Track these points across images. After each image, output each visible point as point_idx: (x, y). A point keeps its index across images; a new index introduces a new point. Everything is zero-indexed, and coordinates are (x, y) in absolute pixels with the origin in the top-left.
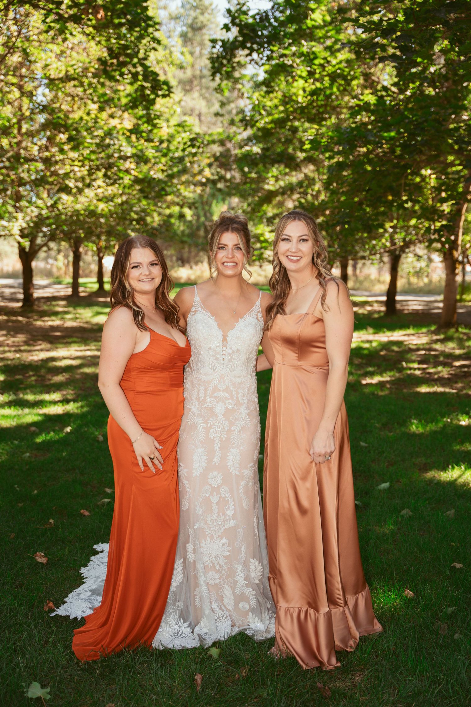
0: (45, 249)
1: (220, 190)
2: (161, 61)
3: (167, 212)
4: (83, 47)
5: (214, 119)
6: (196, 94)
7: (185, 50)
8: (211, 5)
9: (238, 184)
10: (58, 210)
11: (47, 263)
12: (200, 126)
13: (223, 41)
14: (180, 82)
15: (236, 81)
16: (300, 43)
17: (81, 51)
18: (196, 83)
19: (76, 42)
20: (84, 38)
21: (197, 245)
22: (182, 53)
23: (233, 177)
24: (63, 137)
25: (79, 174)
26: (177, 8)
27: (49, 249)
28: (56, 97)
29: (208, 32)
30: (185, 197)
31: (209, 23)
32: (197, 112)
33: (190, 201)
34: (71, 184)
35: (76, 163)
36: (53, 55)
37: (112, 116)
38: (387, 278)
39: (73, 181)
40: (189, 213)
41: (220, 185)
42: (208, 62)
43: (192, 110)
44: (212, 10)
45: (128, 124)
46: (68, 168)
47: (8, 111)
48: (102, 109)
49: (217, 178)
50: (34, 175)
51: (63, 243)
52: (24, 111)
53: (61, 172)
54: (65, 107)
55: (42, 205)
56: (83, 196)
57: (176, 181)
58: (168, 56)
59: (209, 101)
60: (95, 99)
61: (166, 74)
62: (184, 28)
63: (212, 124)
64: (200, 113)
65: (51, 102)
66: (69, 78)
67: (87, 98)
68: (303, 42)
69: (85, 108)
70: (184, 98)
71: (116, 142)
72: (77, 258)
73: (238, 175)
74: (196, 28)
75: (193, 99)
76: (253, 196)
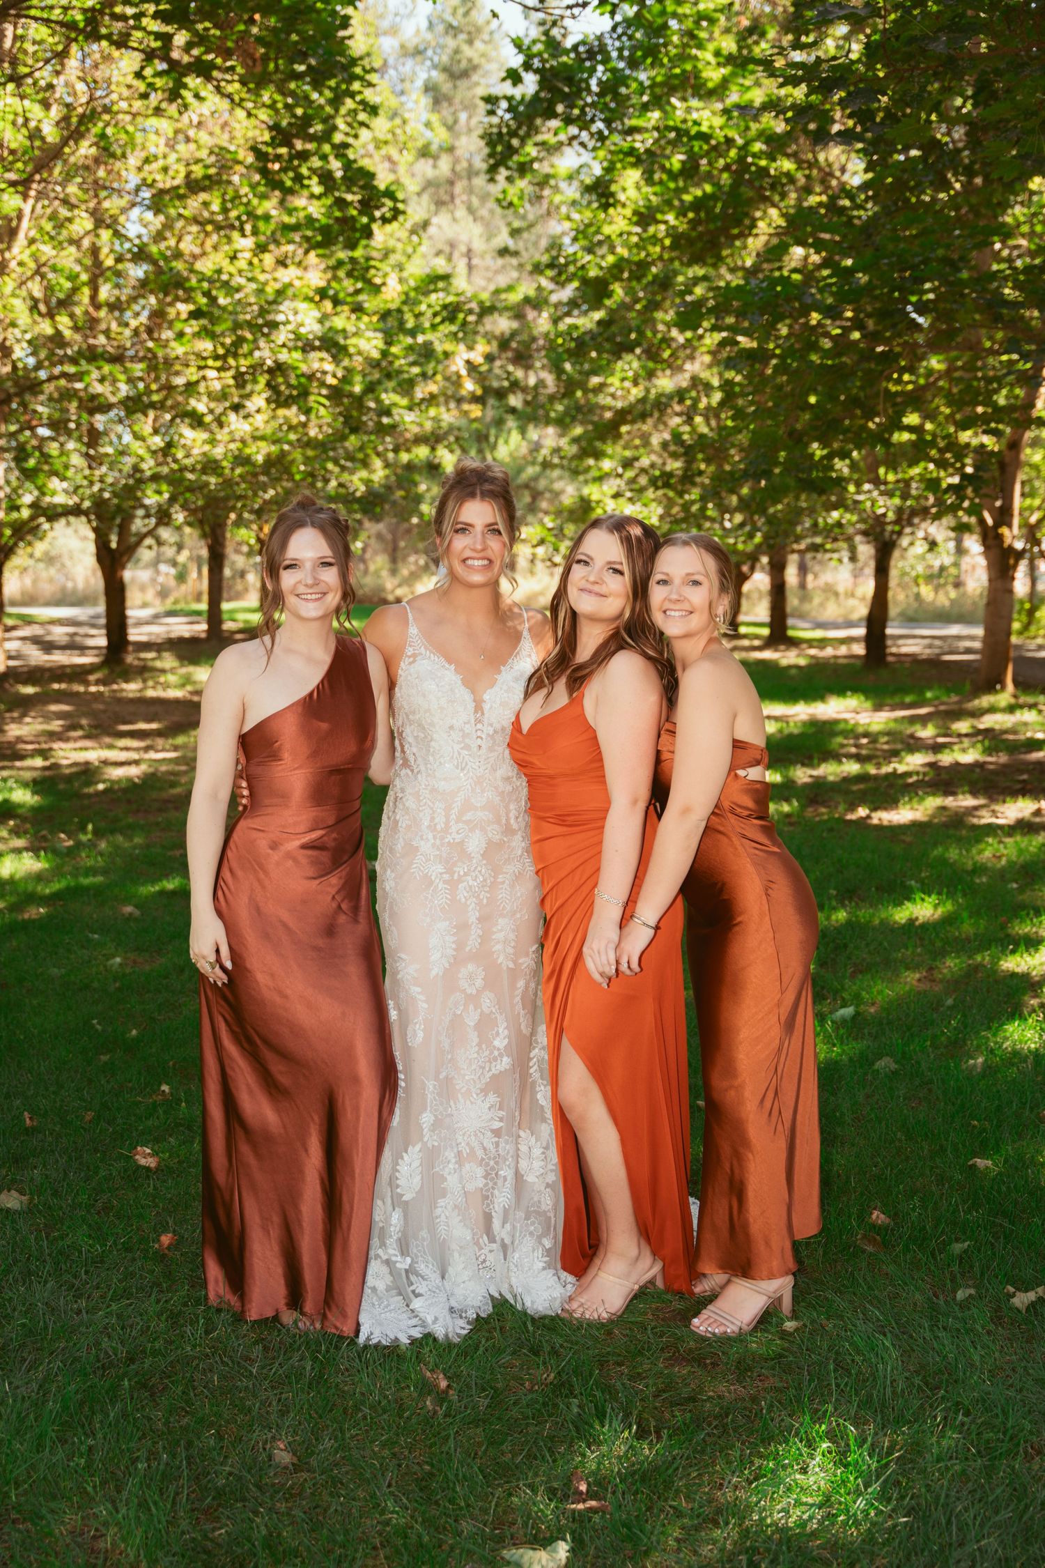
0: (149, 541)
1: (513, 411)
2: (386, 143)
3: (404, 457)
4: (221, 121)
5: (500, 262)
6: (461, 212)
7: (434, 118)
9: (551, 397)
10: (176, 461)
11: (158, 572)
12: (469, 278)
13: (509, 99)
14: (429, 184)
15: (544, 182)
16: (669, 103)
17: (217, 130)
18: (459, 188)
19: (207, 112)
20: (225, 104)
22: (428, 125)
23: (541, 383)
24: (184, 308)
25: (217, 386)
26: (418, 31)
27: (160, 543)
28: (168, 226)
29: (483, 81)
31: (483, 61)
32: (463, 249)
34: (201, 406)
35: (210, 362)
36: (162, 141)
37: (282, 263)
38: (868, 586)
39: (205, 399)
40: (448, 460)
41: (515, 401)
42: (482, 143)
43: (452, 245)
44: (491, 33)
45: (316, 278)
46: (192, 374)
47: (69, 258)
48: (261, 248)
49: (506, 384)
50: (124, 389)
51: (187, 530)
52: (102, 257)
53: (179, 381)
54: (187, 246)
55: (141, 452)
56: (226, 430)
57: (420, 392)
58: (398, 131)
59: (487, 225)
60: (248, 228)
61: (394, 171)
62: (434, 73)
63: (497, 272)
64: (469, 251)
65: (159, 237)
66: (193, 186)
67: (232, 227)
68: (673, 100)
69: (226, 248)
70: (435, 220)
71: (291, 318)
72: (216, 559)
73: (549, 378)
74: (459, 72)
75: (454, 220)
76: (582, 423)
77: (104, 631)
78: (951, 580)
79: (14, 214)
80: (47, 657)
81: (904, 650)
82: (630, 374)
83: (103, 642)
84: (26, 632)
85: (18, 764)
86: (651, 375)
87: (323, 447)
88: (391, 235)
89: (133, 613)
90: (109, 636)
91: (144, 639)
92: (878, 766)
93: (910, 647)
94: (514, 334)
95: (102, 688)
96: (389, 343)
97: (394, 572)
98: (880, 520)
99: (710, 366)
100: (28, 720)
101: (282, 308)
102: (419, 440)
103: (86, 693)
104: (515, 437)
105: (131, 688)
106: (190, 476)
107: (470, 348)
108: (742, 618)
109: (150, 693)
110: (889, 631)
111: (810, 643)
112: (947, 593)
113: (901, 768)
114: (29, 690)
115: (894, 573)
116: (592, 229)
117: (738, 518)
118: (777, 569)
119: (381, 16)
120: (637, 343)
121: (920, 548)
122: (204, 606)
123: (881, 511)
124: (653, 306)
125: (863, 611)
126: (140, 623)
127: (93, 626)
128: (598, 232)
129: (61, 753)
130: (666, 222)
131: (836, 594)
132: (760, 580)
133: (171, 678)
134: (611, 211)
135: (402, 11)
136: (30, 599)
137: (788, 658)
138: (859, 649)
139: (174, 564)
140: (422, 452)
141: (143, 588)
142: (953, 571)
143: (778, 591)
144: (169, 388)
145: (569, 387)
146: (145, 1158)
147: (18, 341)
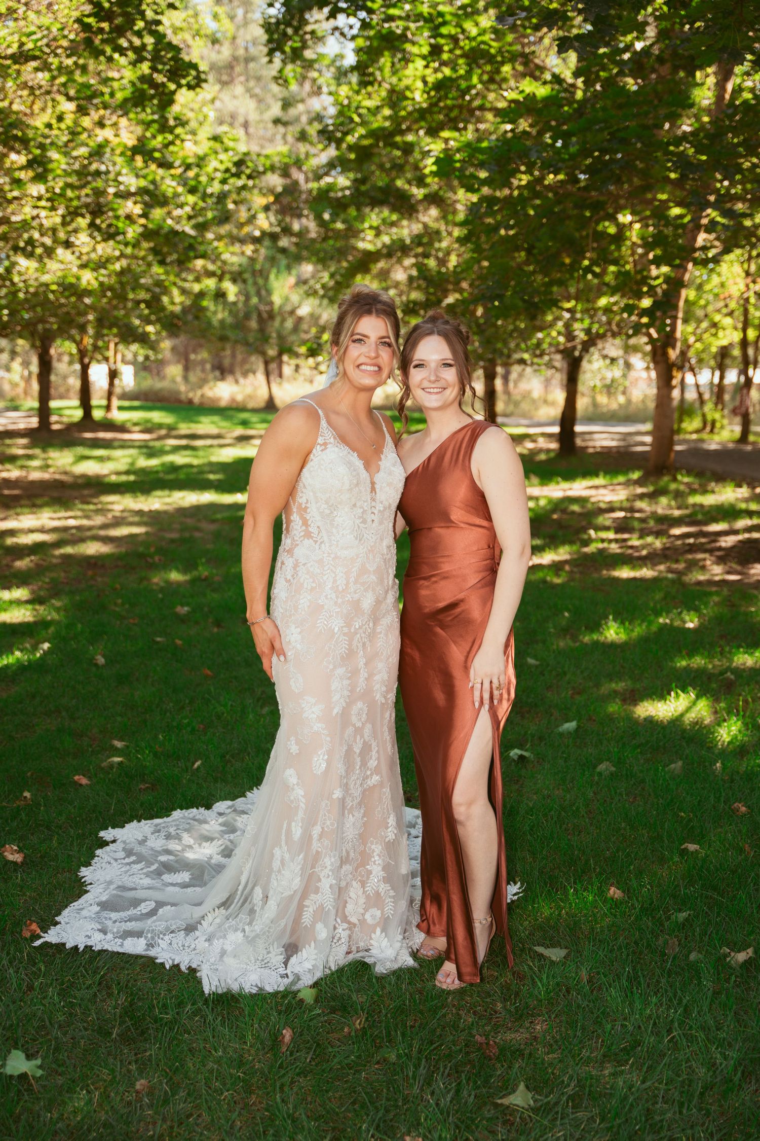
1: (284, 251)
2: (181, 29)
3: (197, 288)
5: (272, 130)
6: (239, 89)
7: (220, 10)
9: (313, 241)
10: (13, 285)
12: (248, 143)
14: (214, 66)
15: (309, 65)
18: (238, 69)
21: (247, 344)
22: (216, 16)
23: (304, 230)
24: (17, 159)
25: (47, 223)
30: (224, 262)
32: (241, 120)
33: (235, 268)
37: (101, 124)
38: (559, 396)
40: (231, 290)
41: (284, 242)
42: (260, 31)
43: (233, 116)
45: (129, 139)
46: (28, 212)
51: (20, 341)
58: (192, 21)
59: (260, 101)
61: (188, 53)
63: (269, 139)
64: (246, 121)
66: (25, 56)
67: (58, 92)
69: (53, 109)
71: (111, 168)
72: (44, 365)
73: (312, 226)
75: (235, 97)
78: (621, 388)
94: (285, 190)
97: (186, 378)
101: (103, 159)
104: (284, 273)
110: (577, 429)
112: (617, 399)
115: (581, 384)
118: (489, 379)
121: (598, 363)
122: (34, 404)
131: (534, 401)
134: (370, 88)
138: (554, 444)
140: (211, 283)
142: (622, 381)
143: (490, 397)
146: (12, 853)
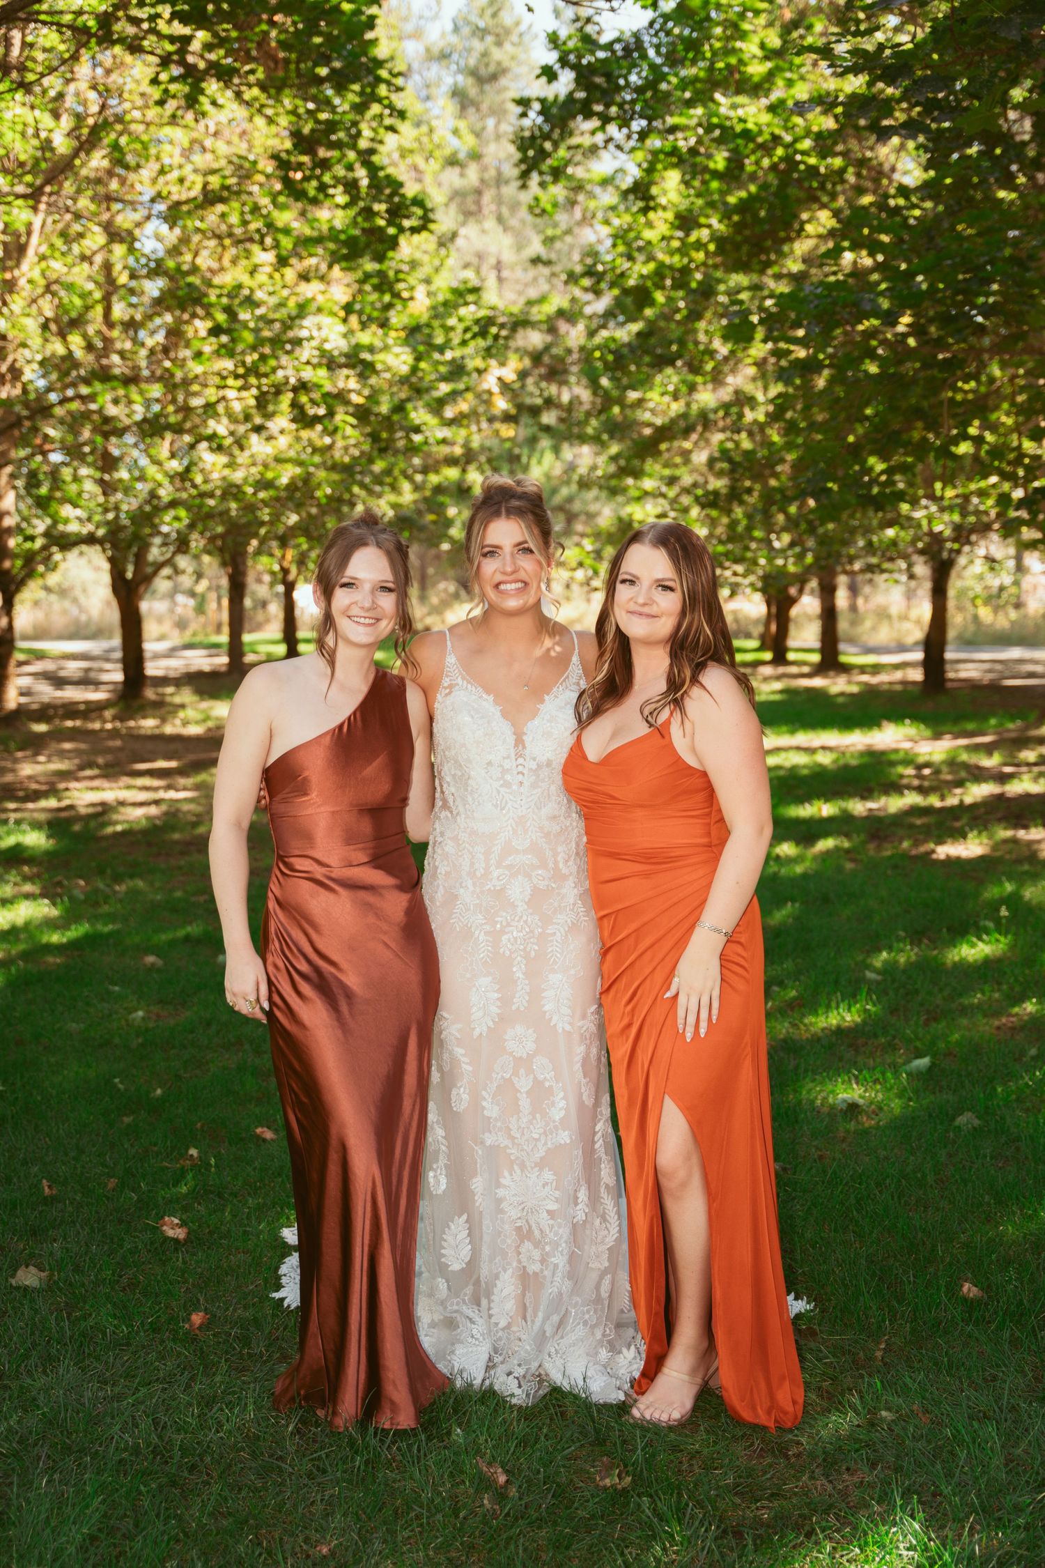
0: (166, 571)
1: (547, 429)
2: (411, 151)
3: (434, 479)
4: (238, 130)
5: (532, 272)
6: (490, 224)
7: (462, 125)
8: (518, 24)
9: (588, 414)
10: (195, 486)
11: (175, 603)
12: (501, 291)
13: (542, 101)
14: (457, 195)
15: (578, 187)
16: (713, 100)
17: (235, 139)
18: (487, 198)
19: (224, 120)
20: (241, 112)
22: (456, 132)
23: (575, 401)
24: (202, 326)
25: (237, 407)
26: (443, 34)
27: (177, 571)
28: (184, 240)
29: (512, 85)
31: (513, 64)
32: (493, 261)
34: (220, 427)
35: (230, 382)
36: (177, 151)
37: (304, 277)
38: (925, 610)
39: (225, 420)
41: (549, 418)
42: (512, 148)
43: (480, 256)
44: (521, 35)
45: (341, 292)
46: (211, 394)
47: (82, 276)
48: (282, 262)
49: (539, 401)
50: (139, 412)
51: (206, 559)
52: (115, 274)
53: (196, 402)
54: (204, 261)
55: (159, 477)
56: (247, 453)
57: (449, 412)
58: (425, 139)
59: (518, 235)
60: (268, 241)
61: (420, 180)
62: (460, 78)
63: (526, 285)
64: (499, 263)
65: (175, 251)
66: (210, 198)
67: (251, 240)
68: (718, 96)
69: (244, 262)
70: (462, 231)
71: (315, 333)
72: (237, 589)
73: (585, 395)
74: (486, 76)
75: (483, 231)
76: (621, 440)
77: (120, 666)
78: (1013, 600)
79: (23, 230)
80: (59, 694)
81: (963, 675)
82: (671, 388)
83: (119, 677)
84: (37, 667)
85: (30, 805)
86: (692, 388)
87: (348, 471)
88: (418, 247)
89: (149, 647)
90: (126, 671)
91: (160, 673)
92: (943, 798)
93: (969, 672)
94: (547, 348)
95: (118, 724)
96: (418, 359)
98: (937, 539)
99: (754, 379)
100: (42, 758)
101: (306, 323)
102: (451, 461)
103: (102, 730)
104: (549, 457)
105: (148, 724)
106: (211, 502)
107: (502, 364)
108: (791, 643)
109: (169, 729)
110: (949, 655)
111: (863, 669)
112: (1007, 614)
113: (968, 800)
114: (41, 728)
115: (951, 593)
116: (632, 235)
117: (786, 538)
118: (827, 592)
119: (406, 19)
120: (679, 355)
121: (979, 567)
122: (224, 638)
123: (937, 528)
124: (695, 315)
125: (918, 634)
126: (157, 656)
127: (108, 660)
128: (638, 238)
129: (76, 794)
130: (709, 226)
131: (889, 617)
132: (808, 604)
133: (190, 713)
134: (651, 215)
135: (427, 13)
136: (41, 633)
137: (837, 685)
138: (917, 675)
139: (192, 594)
140: (452, 473)
141: (160, 620)
142: (1013, 590)
143: (829, 615)
144: (186, 410)
145: (606, 401)
146: (173, 1229)
147: (29, 362)
